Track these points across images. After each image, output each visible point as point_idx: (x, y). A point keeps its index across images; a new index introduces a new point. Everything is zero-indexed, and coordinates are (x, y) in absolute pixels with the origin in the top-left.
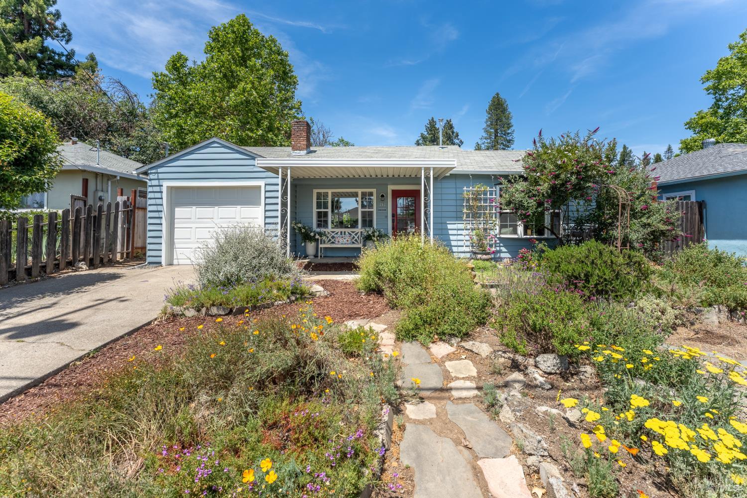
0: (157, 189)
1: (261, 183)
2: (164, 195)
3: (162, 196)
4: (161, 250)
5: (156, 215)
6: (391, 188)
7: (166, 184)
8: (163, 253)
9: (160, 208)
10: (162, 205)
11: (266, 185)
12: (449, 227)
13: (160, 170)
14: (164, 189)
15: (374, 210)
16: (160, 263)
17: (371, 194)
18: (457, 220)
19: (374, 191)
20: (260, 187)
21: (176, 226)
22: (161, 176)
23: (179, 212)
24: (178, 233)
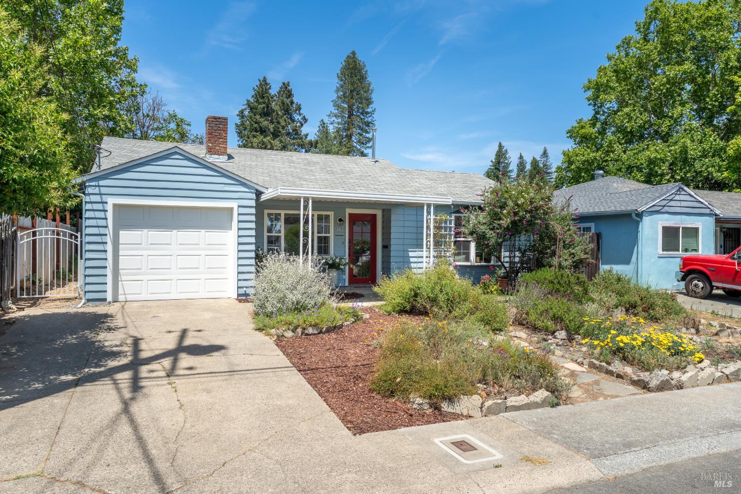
0: (100, 206)
1: (234, 205)
2: (110, 215)
3: (105, 215)
4: (106, 284)
5: (98, 239)
6: (349, 211)
7: (111, 201)
8: (109, 288)
9: (102, 231)
10: (106, 227)
11: (239, 206)
12: (411, 254)
13: (102, 183)
14: (109, 207)
15: (331, 235)
16: (105, 300)
17: (327, 217)
18: (417, 248)
19: (331, 214)
20: (231, 209)
21: (121, 253)
22: (103, 190)
23: (125, 236)
24: (123, 262)
